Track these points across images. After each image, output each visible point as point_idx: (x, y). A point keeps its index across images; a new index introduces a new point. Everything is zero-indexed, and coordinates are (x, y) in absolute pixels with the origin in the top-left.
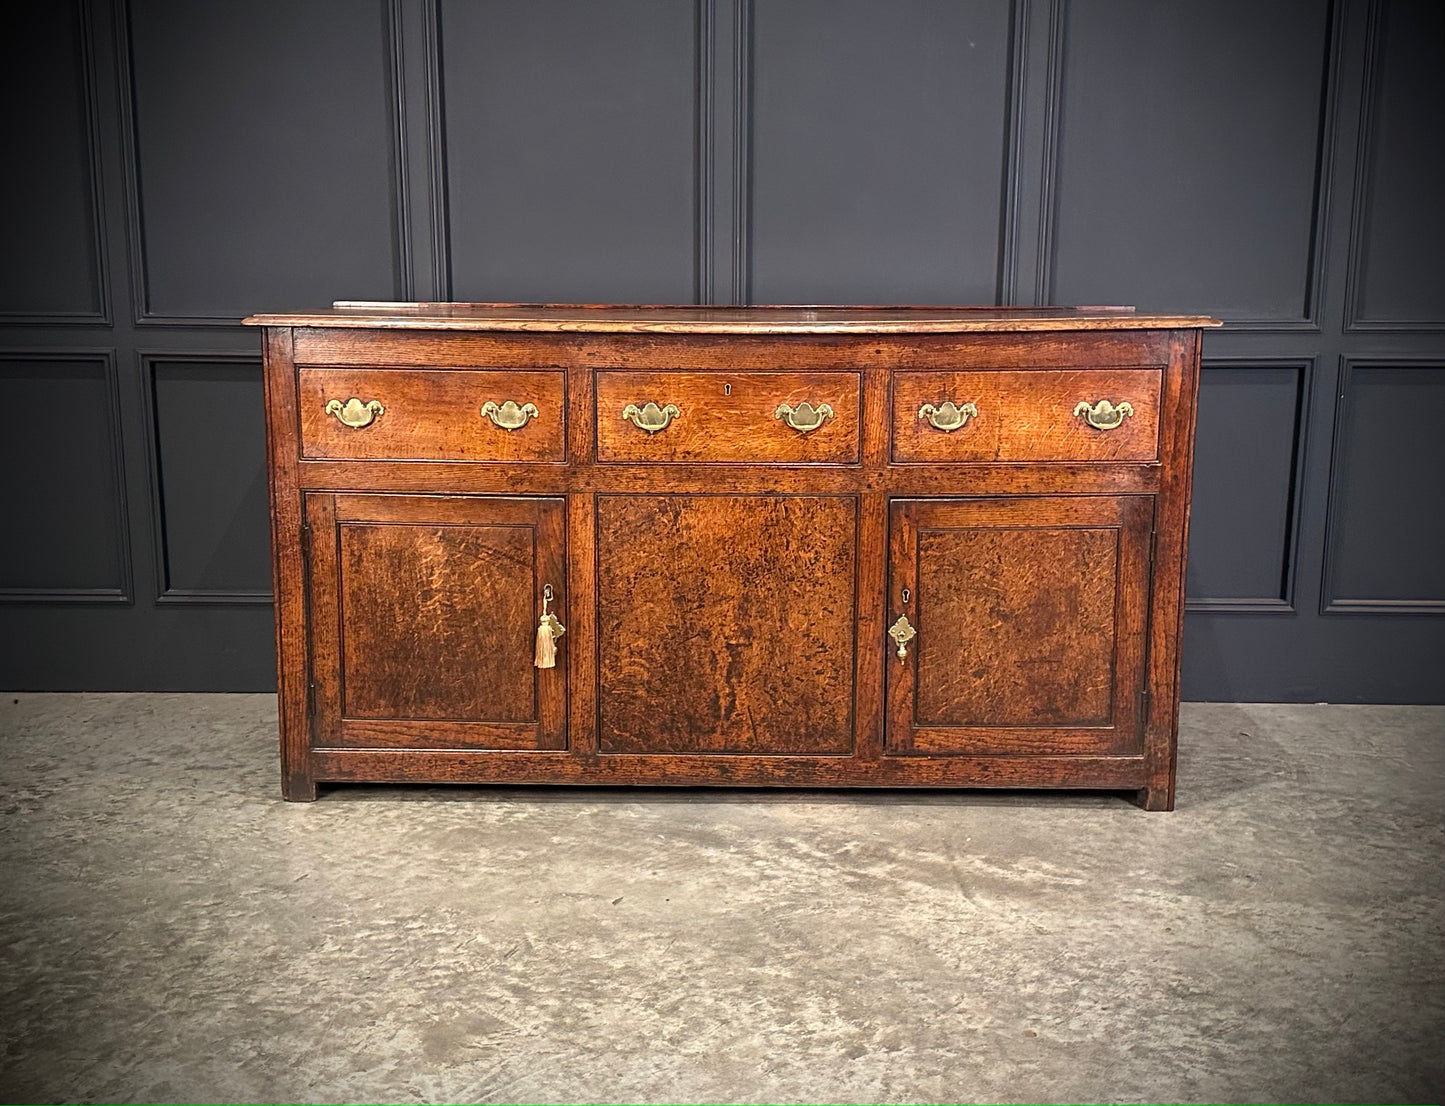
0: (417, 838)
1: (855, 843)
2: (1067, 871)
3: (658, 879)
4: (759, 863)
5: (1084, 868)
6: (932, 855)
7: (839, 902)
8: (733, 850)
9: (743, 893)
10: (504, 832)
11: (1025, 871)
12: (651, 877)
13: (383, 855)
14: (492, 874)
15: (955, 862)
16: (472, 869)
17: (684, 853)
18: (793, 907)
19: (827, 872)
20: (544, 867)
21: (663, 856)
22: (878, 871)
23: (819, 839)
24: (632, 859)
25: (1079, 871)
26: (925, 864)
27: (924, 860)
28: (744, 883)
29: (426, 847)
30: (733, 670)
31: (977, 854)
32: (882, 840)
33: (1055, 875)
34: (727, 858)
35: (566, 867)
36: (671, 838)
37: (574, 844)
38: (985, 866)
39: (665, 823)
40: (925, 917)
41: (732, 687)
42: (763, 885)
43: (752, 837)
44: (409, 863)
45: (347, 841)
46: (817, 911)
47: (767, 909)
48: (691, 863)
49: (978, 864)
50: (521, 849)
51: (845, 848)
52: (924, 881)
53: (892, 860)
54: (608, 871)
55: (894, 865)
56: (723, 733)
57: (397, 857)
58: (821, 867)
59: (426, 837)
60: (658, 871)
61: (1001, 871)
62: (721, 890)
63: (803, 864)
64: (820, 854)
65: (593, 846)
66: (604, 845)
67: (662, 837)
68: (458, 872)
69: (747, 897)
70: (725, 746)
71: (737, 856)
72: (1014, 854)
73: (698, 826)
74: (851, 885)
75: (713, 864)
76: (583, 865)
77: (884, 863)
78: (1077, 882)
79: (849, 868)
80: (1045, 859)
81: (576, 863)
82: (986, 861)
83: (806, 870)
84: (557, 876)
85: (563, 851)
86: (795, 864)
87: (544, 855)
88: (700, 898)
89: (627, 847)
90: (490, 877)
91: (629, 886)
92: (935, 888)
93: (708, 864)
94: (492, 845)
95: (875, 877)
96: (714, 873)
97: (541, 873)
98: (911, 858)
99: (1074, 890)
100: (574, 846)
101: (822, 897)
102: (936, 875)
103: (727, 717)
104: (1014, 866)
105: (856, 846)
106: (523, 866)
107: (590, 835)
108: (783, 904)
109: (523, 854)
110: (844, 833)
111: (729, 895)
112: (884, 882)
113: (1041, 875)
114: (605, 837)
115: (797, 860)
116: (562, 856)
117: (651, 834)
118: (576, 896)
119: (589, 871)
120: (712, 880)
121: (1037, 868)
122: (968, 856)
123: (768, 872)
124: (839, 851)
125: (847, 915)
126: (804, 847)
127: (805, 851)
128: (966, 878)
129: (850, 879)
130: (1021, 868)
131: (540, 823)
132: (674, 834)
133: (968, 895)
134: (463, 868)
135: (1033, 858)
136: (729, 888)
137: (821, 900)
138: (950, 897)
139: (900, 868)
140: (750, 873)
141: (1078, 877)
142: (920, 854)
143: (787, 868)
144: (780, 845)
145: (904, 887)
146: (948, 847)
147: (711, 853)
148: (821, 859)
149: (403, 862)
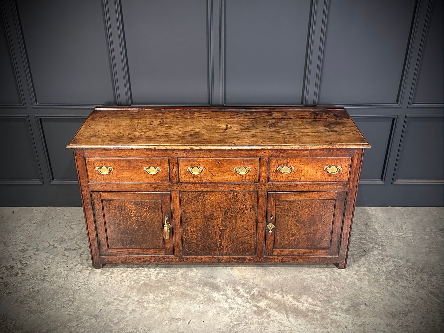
0: (132, 288)
1: (256, 289)
2: (315, 303)
3: (201, 310)
4: (229, 300)
5: (320, 301)
6: (278, 294)
7: (252, 322)
8: (222, 293)
9: (225, 317)
10: (157, 285)
11: (303, 303)
12: (199, 309)
13: (122, 298)
14: (154, 308)
15: (284, 299)
16: (148, 305)
17: (208, 295)
18: (238, 325)
19: (248, 305)
20: (168, 303)
21: (201, 297)
22: (262, 304)
23: (246, 286)
24: (193, 298)
25: (319, 303)
26: (275, 300)
27: (275, 298)
28: (225, 311)
29: (135, 294)
30: (222, 235)
31: (290, 294)
32: (264, 287)
33: (312, 305)
34: (220, 298)
35: (174, 304)
36: (204, 287)
37: (176, 290)
38: (292, 300)
39: (202, 278)
40: (276, 329)
41: (221, 240)
42: (230, 312)
43: (227, 286)
44: (130, 302)
45: (112, 290)
46: (245, 327)
47: (232, 326)
48: (210, 300)
49: (291, 300)
50: (162, 294)
51: (253, 292)
52: (275, 309)
53: (266, 297)
54: (186, 306)
55: (267, 301)
56: (218, 251)
57: (127, 299)
58: (246, 302)
59: (134, 288)
60: (201, 305)
61: (297, 303)
62: (218, 315)
63: (241, 301)
64: (246, 295)
65: (182, 291)
66: (185, 291)
67: (202, 286)
68: (144, 307)
69: (226, 319)
70: (219, 254)
71: (223, 297)
72: (300, 294)
73: (211, 280)
74: (255, 312)
75: (216, 301)
76: (180, 302)
77: (264, 299)
78: (318, 309)
79: (255, 303)
80: (309, 296)
81: (177, 301)
82: (293, 297)
83: (242, 304)
84: (172, 308)
85: (173, 295)
86: (239, 300)
87: (168, 297)
88: (213, 320)
89: (192, 292)
90: (153, 310)
91: (192, 314)
92: (278, 313)
93: (215, 301)
94: (153, 292)
95: (262, 308)
96: (216, 306)
97: (168, 307)
98: (272, 297)
99: (317, 313)
100: (176, 292)
101: (247, 319)
102: (279, 306)
103: (220, 247)
104: (301, 300)
105: (256, 290)
106: (162, 303)
107: (181, 285)
108: (236, 323)
109: (162, 296)
110: (253, 283)
111: (221, 318)
112: (264, 310)
113: (308, 305)
114: (185, 286)
115: (240, 299)
116: (174, 297)
117: (198, 284)
118: (177, 319)
119: (181, 306)
120: (216, 310)
121: (307, 301)
122: (288, 295)
123: (232, 305)
124: (252, 293)
125: (254, 329)
126: (242, 291)
127: (242, 293)
128: (287, 307)
129: (255, 309)
130: (303, 302)
131: (167, 279)
132: (205, 284)
133: (288, 317)
134: (145, 304)
135: (306, 296)
136: (221, 314)
137: (247, 321)
138: (283, 318)
139: (269, 302)
140: (227, 307)
141: (318, 306)
142: (275, 294)
143: (237, 303)
144: (236, 290)
145: (270, 313)
146: (282, 290)
147: (215, 295)
148: (247, 298)
149: (128, 302)
